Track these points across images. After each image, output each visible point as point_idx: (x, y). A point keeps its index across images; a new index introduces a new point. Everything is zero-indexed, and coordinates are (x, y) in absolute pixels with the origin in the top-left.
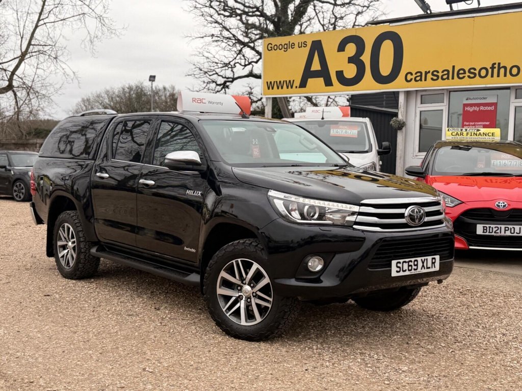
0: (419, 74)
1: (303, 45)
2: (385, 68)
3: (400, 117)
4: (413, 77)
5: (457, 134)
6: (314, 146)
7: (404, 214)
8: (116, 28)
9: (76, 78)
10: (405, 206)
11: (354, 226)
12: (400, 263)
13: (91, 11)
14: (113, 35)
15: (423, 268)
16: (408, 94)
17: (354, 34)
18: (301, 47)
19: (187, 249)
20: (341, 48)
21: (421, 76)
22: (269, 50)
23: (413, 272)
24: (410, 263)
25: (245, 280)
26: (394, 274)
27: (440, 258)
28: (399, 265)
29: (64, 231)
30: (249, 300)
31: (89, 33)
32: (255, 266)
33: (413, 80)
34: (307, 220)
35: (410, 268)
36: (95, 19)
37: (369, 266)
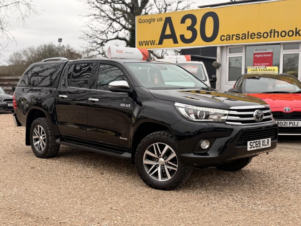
0: (228, 36)
2: (209, 33)
3: (218, 61)
4: (225, 38)
5: (254, 70)
6: (188, 77)
7: (253, 115)
8: (38, 10)
9: (15, 41)
10: (253, 110)
11: (226, 122)
12: (251, 143)
14: (36, 15)
15: (263, 145)
16: (222, 47)
17: (190, 13)
18: (159, 21)
19: (122, 138)
20: (183, 21)
21: (230, 37)
22: (140, 23)
23: (258, 148)
24: (257, 143)
25: (160, 155)
26: (249, 149)
27: (271, 139)
29: (37, 130)
30: (163, 167)
31: (22, 14)
32: (167, 147)
33: (225, 40)
34: (199, 119)
35: (257, 146)
36: (25, 5)
37: (236, 145)
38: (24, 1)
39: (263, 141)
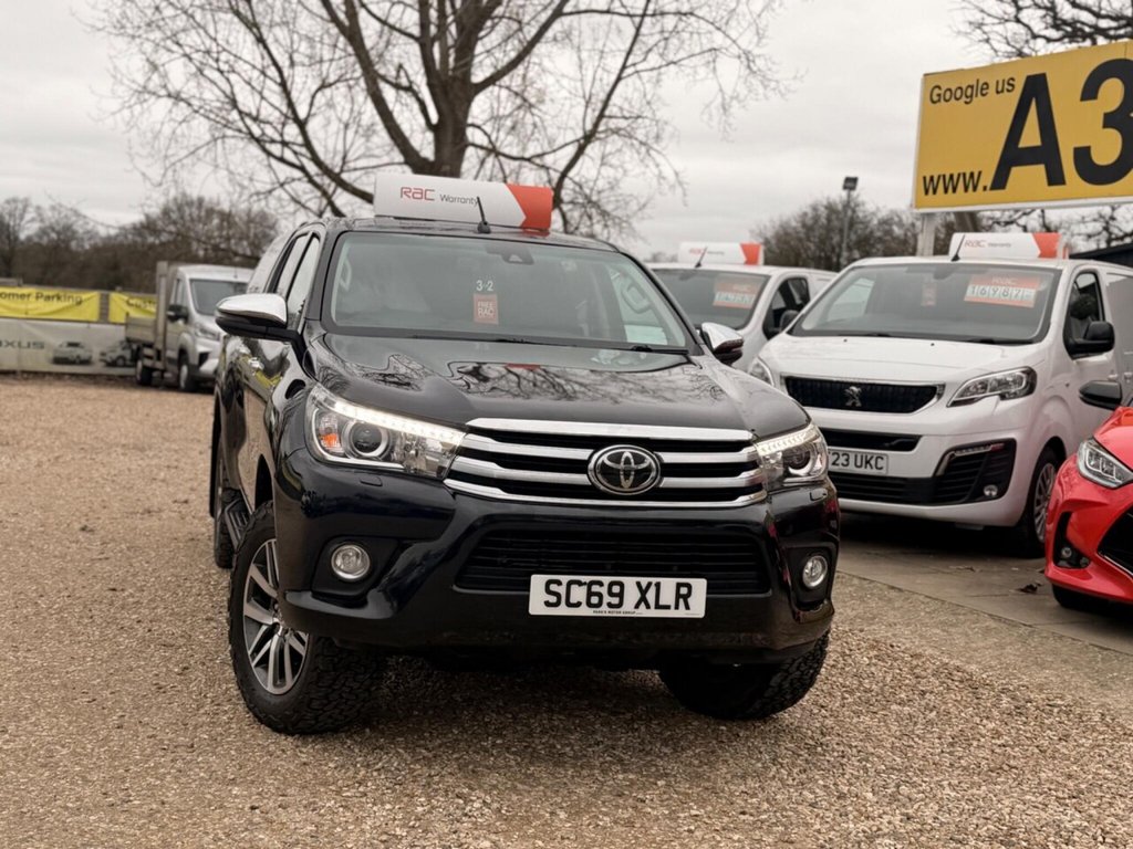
1: (1006, 86)
7: (584, 462)
8: (776, 77)
9: (680, 183)
11: (449, 482)
12: (558, 582)
13: (729, 42)
14: (770, 93)
15: (643, 605)
17: (1120, 56)
18: (1002, 91)
20: (1090, 91)
22: (934, 102)
23: (605, 611)
24: (595, 588)
26: (537, 609)
27: (710, 586)
28: (553, 587)
31: (721, 90)
35: (595, 600)
36: (737, 61)
37: (459, 581)
38: (734, 46)
39: (644, 586)
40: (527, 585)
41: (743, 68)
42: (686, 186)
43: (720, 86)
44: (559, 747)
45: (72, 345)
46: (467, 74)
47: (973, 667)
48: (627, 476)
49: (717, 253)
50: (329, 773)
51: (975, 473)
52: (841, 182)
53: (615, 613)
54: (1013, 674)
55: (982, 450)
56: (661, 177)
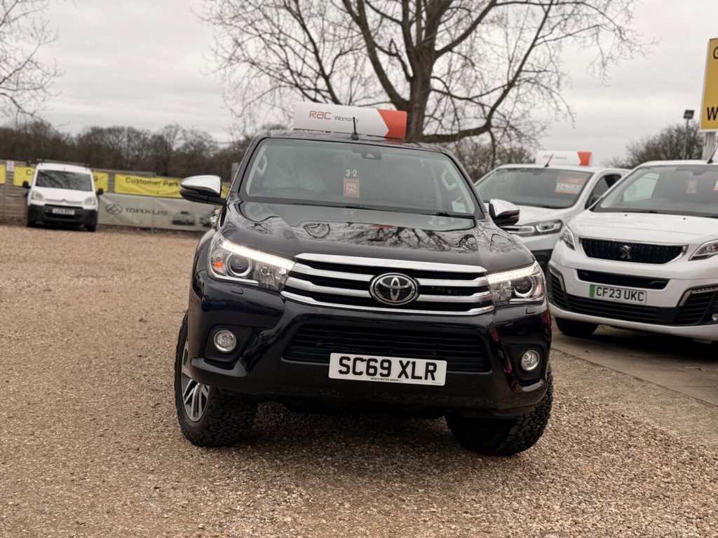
7: (368, 283)
9: (571, 114)
11: (284, 293)
12: (348, 359)
13: (607, 21)
15: (403, 376)
22: (716, 58)
23: (378, 378)
24: (372, 364)
26: (334, 375)
27: (449, 366)
28: (345, 362)
31: (601, 52)
35: (372, 371)
36: (613, 34)
37: (286, 355)
38: (611, 23)
39: (404, 364)
40: (328, 360)
41: (617, 39)
42: (574, 115)
43: (601, 49)
44: (366, 464)
45: (184, 213)
46: (433, 45)
47: (674, 432)
48: (395, 294)
49: (562, 158)
50: (213, 471)
51: (706, 305)
52: (683, 114)
53: (385, 380)
54: (699, 438)
55: (712, 290)
56: (558, 109)
